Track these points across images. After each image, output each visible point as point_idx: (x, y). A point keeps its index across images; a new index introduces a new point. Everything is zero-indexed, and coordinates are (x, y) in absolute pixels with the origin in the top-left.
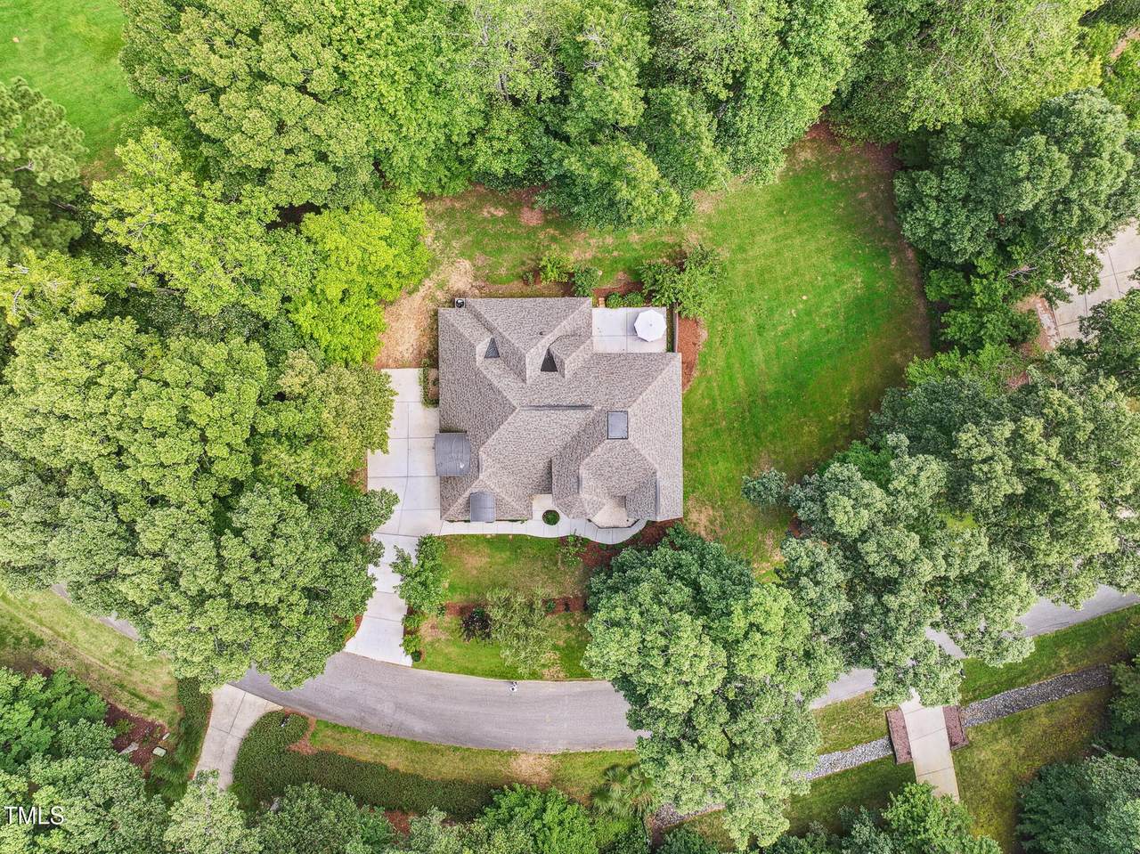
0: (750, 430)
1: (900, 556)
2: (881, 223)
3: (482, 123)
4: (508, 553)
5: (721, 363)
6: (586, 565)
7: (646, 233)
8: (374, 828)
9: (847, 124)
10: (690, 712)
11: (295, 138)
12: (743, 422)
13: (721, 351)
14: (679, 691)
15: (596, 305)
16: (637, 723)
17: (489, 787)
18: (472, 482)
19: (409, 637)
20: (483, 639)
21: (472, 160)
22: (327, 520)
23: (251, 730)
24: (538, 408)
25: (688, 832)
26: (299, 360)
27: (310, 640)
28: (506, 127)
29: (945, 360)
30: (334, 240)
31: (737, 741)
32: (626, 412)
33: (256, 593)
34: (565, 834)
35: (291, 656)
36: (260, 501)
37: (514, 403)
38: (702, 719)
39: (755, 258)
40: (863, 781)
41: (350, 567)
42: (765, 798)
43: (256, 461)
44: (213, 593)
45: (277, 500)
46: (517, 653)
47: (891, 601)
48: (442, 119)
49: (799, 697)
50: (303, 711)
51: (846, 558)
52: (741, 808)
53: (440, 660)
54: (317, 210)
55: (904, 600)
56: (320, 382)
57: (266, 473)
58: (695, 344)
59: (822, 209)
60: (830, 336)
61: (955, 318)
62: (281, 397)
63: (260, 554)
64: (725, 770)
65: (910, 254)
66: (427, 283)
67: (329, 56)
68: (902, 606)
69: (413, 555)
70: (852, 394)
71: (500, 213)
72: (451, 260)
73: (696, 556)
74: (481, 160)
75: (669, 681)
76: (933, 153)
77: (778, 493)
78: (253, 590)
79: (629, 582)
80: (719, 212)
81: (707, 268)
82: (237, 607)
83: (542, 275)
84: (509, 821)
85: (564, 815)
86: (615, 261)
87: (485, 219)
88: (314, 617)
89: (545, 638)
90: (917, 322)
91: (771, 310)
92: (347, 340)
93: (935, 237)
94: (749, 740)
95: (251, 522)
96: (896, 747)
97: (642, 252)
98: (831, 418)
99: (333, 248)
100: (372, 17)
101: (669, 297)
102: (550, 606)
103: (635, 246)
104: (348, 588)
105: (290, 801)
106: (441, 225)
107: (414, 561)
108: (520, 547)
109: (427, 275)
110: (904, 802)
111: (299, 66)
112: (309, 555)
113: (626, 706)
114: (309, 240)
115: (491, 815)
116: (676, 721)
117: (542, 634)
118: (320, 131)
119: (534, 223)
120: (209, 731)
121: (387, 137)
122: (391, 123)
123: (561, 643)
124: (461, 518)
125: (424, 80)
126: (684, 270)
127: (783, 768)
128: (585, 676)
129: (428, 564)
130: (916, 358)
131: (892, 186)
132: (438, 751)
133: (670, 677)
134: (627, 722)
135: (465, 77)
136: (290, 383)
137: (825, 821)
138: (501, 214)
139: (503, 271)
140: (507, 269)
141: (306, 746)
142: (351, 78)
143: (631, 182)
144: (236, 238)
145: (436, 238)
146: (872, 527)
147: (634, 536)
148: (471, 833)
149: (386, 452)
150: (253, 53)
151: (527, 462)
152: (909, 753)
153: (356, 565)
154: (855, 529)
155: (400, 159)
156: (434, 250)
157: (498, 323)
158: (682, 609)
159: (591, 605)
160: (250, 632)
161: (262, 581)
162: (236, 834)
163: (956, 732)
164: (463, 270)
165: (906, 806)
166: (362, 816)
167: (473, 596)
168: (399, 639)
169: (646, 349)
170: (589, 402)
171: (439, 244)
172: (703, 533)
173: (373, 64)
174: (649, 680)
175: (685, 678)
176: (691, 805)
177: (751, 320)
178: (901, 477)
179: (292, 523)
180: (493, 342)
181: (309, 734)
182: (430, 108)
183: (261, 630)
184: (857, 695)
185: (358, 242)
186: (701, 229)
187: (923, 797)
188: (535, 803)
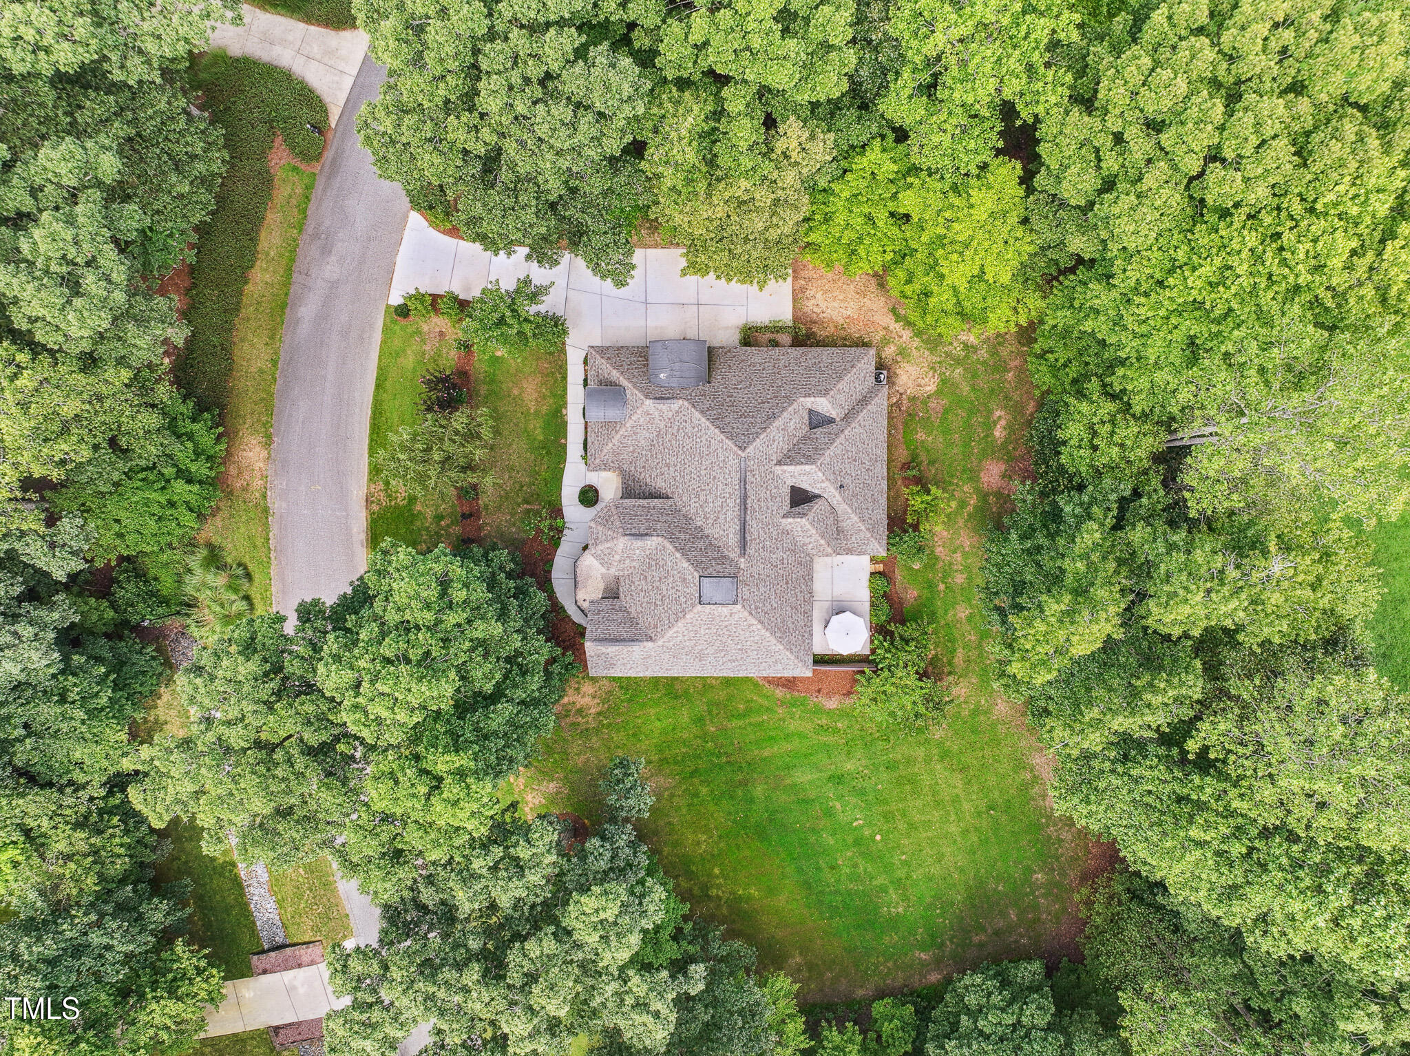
0: (702, 764)
1: (536, 989)
2: (976, 939)
3: (1137, 409)
4: (541, 438)
5: (792, 726)
6: (524, 542)
7: (968, 628)
8: (165, 248)
9: (1112, 897)
10: (319, 691)
11: (1139, 146)
12: (713, 754)
13: (809, 726)
14: (348, 676)
15: (874, 560)
16: (307, 613)
17: (222, 407)
18: (641, 390)
19: (429, 300)
20: (425, 402)
21: (1081, 395)
22: (594, 185)
23: (302, 82)
24: (744, 481)
25: (161, 674)
26: (822, 148)
27: (427, 157)
28: (1129, 443)
29: (796, 1026)
30: (983, 200)
31: (279, 755)
32: (735, 603)
33: (495, 77)
34: (155, 509)
35: (404, 129)
36: (626, 86)
37: (750, 449)
38: (309, 708)
39: (932, 772)
40: (227, 909)
41: (529, 216)
42: (198, 794)
43: (683, 84)
44: (496, 15)
45: (627, 111)
46: (404, 448)
47: (472, 975)
48: (1151, 354)
49: (339, 841)
50: (329, 155)
51: (533, 906)
52: (184, 761)
53: (397, 343)
54: (1026, 180)
55: (474, 994)
56: (790, 177)
57: (664, 96)
58: (819, 691)
59: (995, 862)
60: (827, 870)
61: (850, 1041)
62: (770, 123)
63: (550, 85)
64: (237, 737)
65: (934, 977)
66: (907, 334)
67: (1261, 192)
68: (466, 990)
69: (542, 308)
70: (749, 899)
71: (999, 433)
72: (937, 366)
73: (536, 694)
74: (1084, 407)
75: (362, 663)
76: (1076, 1016)
77: (622, 807)
78: (499, 73)
79: (502, 603)
80: (993, 726)
81: (922, 710)
82: (476, 52)
83: (916, 489)
84: (174, 433)
85: (183, 509)
86: (931, 586)
87: (990, 412)
88: (460, 163)
89: (425, 488)
90: (843, 985)
91: (862, 793)
92: (840, 219)
93: (964, 1018)
94: (279, 772)
95: (596, 71)
96: (272, 954)
97: (943, 622)
98: (717, 871)
99: (972, 200)
100: (1312, 253)
101: (885, 658)
102: (469, 493)
103: (951, 613)
104: (499, 213)
105: (203, 132)
106: (983, 354)
107: (533, 309)
108: (549, 453)
109: (918, 334)
110: (197, 968)
111: (1248, 151)
112: (549, 156)
113: (329, 599)
114: (984, 167)
115: (183, 409)
116: (307, 671)
117: (432, 483)
118: (1149, 181)
119: (984, 478)
120: (302, 25)
121: (1131, 275)
122: (1151, 281)
123: (418, 507)
124: (590, 374)
125: (1214, 328)
126: (920, 679)
127: (242, 819)
128: (374, 539)
129: (527, 328)
130: (797, 986)
131: (1029, 959)
132: (272, 337)
133: (370, 665)
134: (308, 600)
135: (1224, 384)
136: (792, 133)
137: (174, 858)
138: (997, 434)
139: (921, 436)
140: (923, 442)
141: (280, 159)
142: (1222, 224)
143: (1070, 615)
144: (1000, 59)
145: (966, 346)
146: (578, 946)
147: (563, 607)
148: (157, 381)
149: (684, 273)
150: (1268, 85)
151: (667, 465)
152: (265, 972)
153: (530, 226)
154: (574, 923)
155: (1099, 295)
156: (951, 344)
157: (855, 430)
158: (462, 678)
159: (471, 551)
160: (439, 69)
161: (511, 88)
162: (150, 46)
163: (292, 1035)
164: (923, 382)
165: (191, 972)
166: (183, 232)
167: (484, 389)
168: (427, 287)
169: (817, 628)
170: (750, 551)
171: (958, 350)
172: (566, 700)
173: (1243, 255)
174: (363, 635)
175: (365, 685)
176: (189, 689)
177: (849, 766)
178: (645, 987)
179: (594, 132)
180: (831, 421)
181: (297, 162)
182: (1169, 337)
183: (442, 85)
184: (345, 902)
185: (980, 236)
186: (973, 700)
187: (203, 994)
188: (200, 468)
